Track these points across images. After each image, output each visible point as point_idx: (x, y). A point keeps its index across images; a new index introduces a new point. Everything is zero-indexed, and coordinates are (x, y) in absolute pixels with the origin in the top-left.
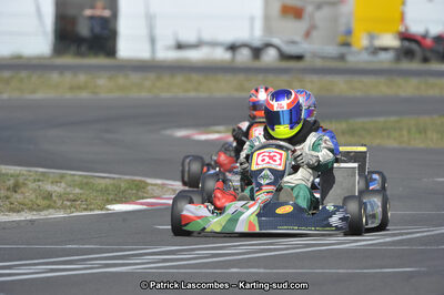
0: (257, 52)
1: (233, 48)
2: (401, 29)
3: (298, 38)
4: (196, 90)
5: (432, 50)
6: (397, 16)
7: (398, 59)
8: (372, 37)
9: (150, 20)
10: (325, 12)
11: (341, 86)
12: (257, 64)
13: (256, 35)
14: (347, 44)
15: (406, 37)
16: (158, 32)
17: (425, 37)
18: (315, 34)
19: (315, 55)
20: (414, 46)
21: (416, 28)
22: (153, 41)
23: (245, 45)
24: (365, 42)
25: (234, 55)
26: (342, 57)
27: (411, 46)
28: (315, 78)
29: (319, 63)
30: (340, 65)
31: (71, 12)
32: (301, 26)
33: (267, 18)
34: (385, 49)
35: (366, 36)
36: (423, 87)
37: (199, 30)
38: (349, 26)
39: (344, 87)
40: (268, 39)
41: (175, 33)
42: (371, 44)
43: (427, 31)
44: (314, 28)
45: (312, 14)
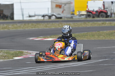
0: (50, 17)
1: (43, 16)
2: (87, 9)
3: (60, 13)
4: (34, 27)
5: (95, 14)
6: (86, 6)
7: (86, 17)
8: (79, 12)
9: (22, 10)
10: (67, 5)
12: (50, 20)
13: (50, 13)
14: (74, 14)
15: (88, 11)
16: (24, 13)
17: (93, 11)
19: (64, 17)
21: (91, 9)
22: (23, 15)
23: (46, 15)
25: (44, 18)
26: (72, 17)
27: (90, 14)
29: (66, 19)
30: (71, 19)
31: (2, 9)
32: (61, 10)
33: (52, 8)
34: (83, 15)
35: (78, 12)
36: (93, 24)
37: (35, 12)
38: (73, 9)
39: (73, 25)
40: (52, 14)
41: (29, 13)
42: (79, 14)
43: (94, 10)
44: (64, 10)
45: (63, 7)
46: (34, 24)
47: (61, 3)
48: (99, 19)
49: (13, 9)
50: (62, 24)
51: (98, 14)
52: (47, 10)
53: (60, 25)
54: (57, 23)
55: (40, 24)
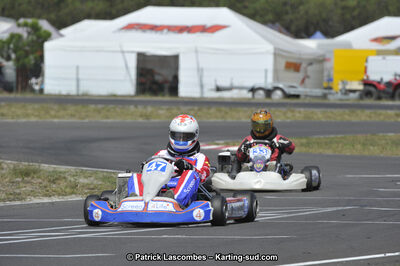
0: (269, 93)
1: (253, 90)
2: (365, 78)
3: (295, 84)
4: (223, 117)
5: (384, 91)
6: (363, 69)
7: (361, 98)
8: (344, 83)
10: (315, 67)
11: (319, 115)
12: (268, 101)
13: (269, 82)
14: (330, 88)
15: (367, 83)
16: (206, 80)
17: (379, 83)
18: (307, 81)
19: (306, 96)
20: (372, 89)
21: (374, 77)
22: (202, 86)
23: (260, 89)
24: (340, 87)
25: (253, 95)
26: (325, 96)
27: (371, 89)
28: (302, 110)
29: (307, 101)
31: (149, 66)
32: (300, 75)
33: (276, 71)
34: (354, 91)
35: (340, 82)
36: (373, 115)
37: (232, 79)
38: (329, 75)
39: (320, 116)
40: (276, 85)
41: (216, 81)
42: (344, 88)
43: (382, 79)
44: (307, 77)
45: (305, 69)
46: (223, 108)
47: (300, 59)
48: (390, 103)
49: (177, 68)
50: (293, 111)
51: (391, 90)
52: (263, 74)
53: (289, 114)
54: (284, 110)
55: (240, 109)
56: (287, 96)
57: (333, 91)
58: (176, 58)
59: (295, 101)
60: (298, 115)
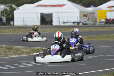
0: (78, 23)
1: (74, 23)
2: (106, 18)
3: (86, 21)
4: (65, 31)
5: (111, 22)
6: (105, 16)
7: (105, 24)
8: (100, 20)
9: (59, 18)
10: (92, 15)
11: (93, 29)
12: (78, 26)
13: (78, 20)
14: (96, 21)
15: (106, 20)
17: (110, 19)
18: (89, 19)
19: (89, 24)
20: (108, 21)
21: (108, 18)
22: (59, 22)
23: (76, 22)
24: (99, 21)
25: (74, 24)
26: (94, 24)
28: (88, 28)
29: (89, 25)
32: (87, 18)
33: (80, 17)
34: (103, 22)
36: (108, 29)
37: (68, 20)
38: (96, 18)
40: (80, 21)
41: (63, 20)
42: (100, 21)
43: (111, 18)
45: (89, 16)
46: (65, 28)
49: (52, 17)
50: (85, 28)
51: (113, 21)
52: (77, 18)
53: (84, 29)
54: (83, 28)
56: (84, 24)
57: (97, 22)
58: (51, 14)
59: (86, 25)
60: (87, 29)
